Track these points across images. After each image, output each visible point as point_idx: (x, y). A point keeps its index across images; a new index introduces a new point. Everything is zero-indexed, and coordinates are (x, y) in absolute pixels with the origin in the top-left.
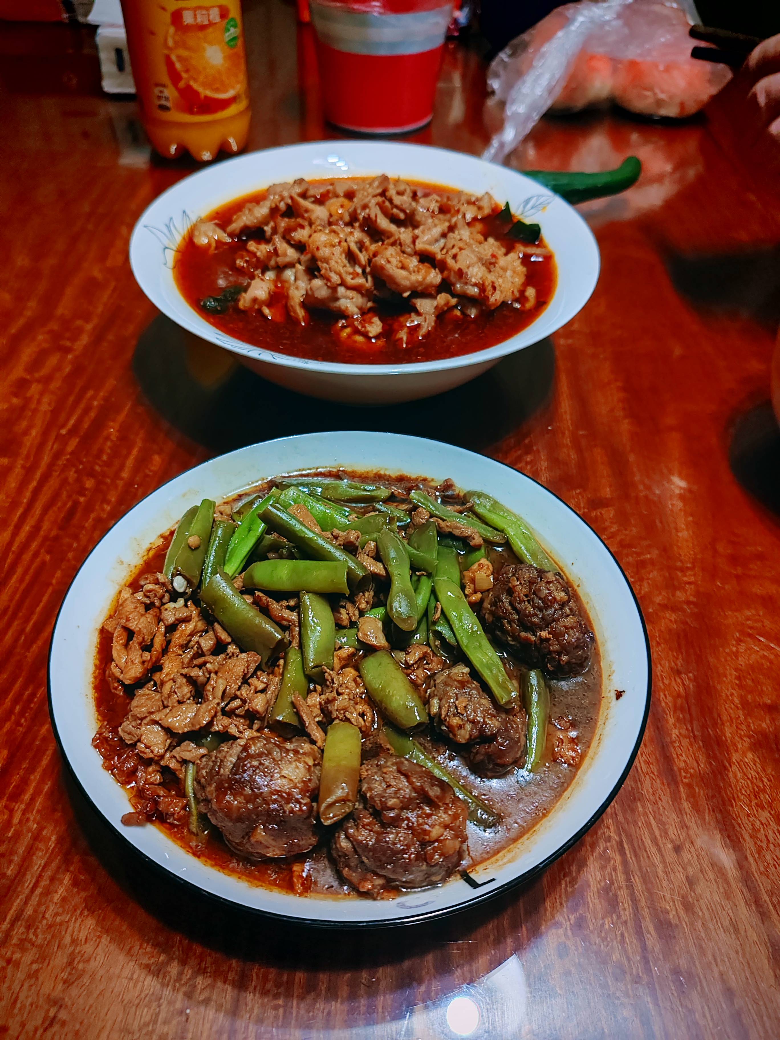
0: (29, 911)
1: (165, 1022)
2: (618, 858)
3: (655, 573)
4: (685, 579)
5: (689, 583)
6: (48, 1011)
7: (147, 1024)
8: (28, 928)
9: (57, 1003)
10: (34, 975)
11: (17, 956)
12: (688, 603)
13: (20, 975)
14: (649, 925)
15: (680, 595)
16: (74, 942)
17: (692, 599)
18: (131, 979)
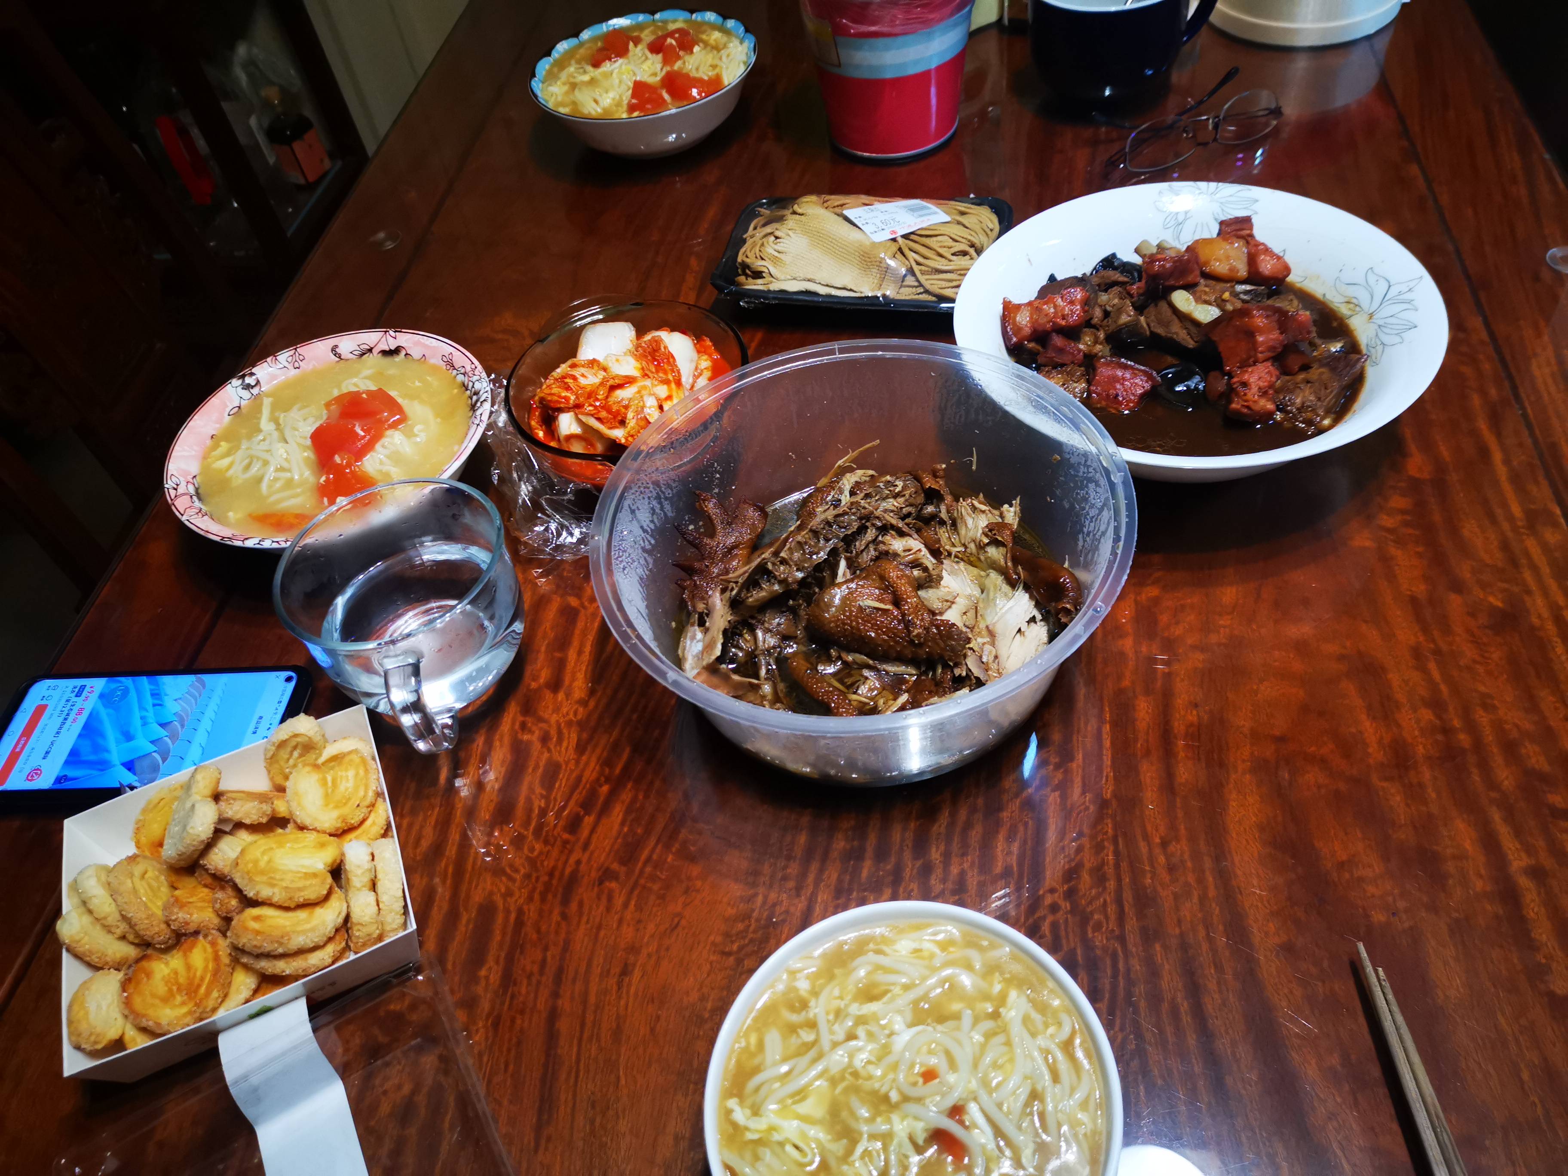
0: (655, 857)
1: (754, 932)
2: (1111, 848)
3: (1192, 617)
4: (1221, 622)
5: (1225, 627)
6: (673, 920)
7: (742, 932)
8: (656, 867)
9: (680, 915)
10: (662, 897)
11: (649, 885)
12: (1219, 645)
13: (652, 898)
14: (1128, 896)
15: (1214, 638)
16: (689, 878)
17: (1224, 641)
18: (729, 904)
